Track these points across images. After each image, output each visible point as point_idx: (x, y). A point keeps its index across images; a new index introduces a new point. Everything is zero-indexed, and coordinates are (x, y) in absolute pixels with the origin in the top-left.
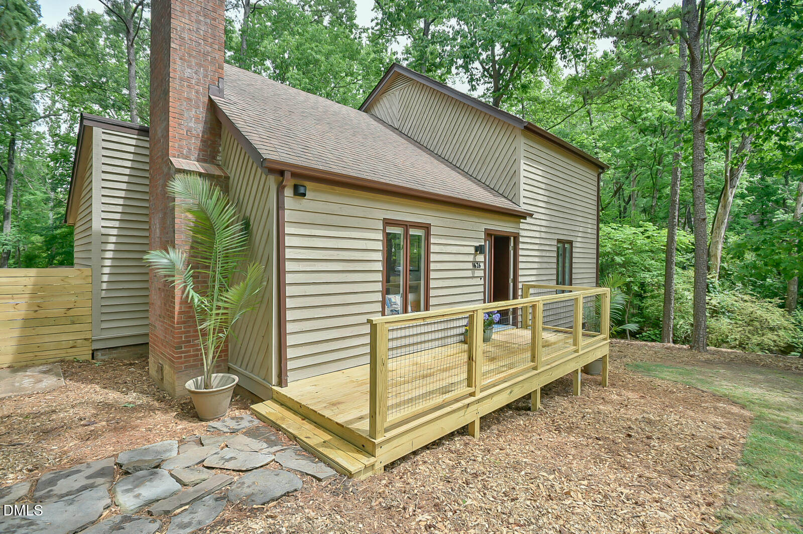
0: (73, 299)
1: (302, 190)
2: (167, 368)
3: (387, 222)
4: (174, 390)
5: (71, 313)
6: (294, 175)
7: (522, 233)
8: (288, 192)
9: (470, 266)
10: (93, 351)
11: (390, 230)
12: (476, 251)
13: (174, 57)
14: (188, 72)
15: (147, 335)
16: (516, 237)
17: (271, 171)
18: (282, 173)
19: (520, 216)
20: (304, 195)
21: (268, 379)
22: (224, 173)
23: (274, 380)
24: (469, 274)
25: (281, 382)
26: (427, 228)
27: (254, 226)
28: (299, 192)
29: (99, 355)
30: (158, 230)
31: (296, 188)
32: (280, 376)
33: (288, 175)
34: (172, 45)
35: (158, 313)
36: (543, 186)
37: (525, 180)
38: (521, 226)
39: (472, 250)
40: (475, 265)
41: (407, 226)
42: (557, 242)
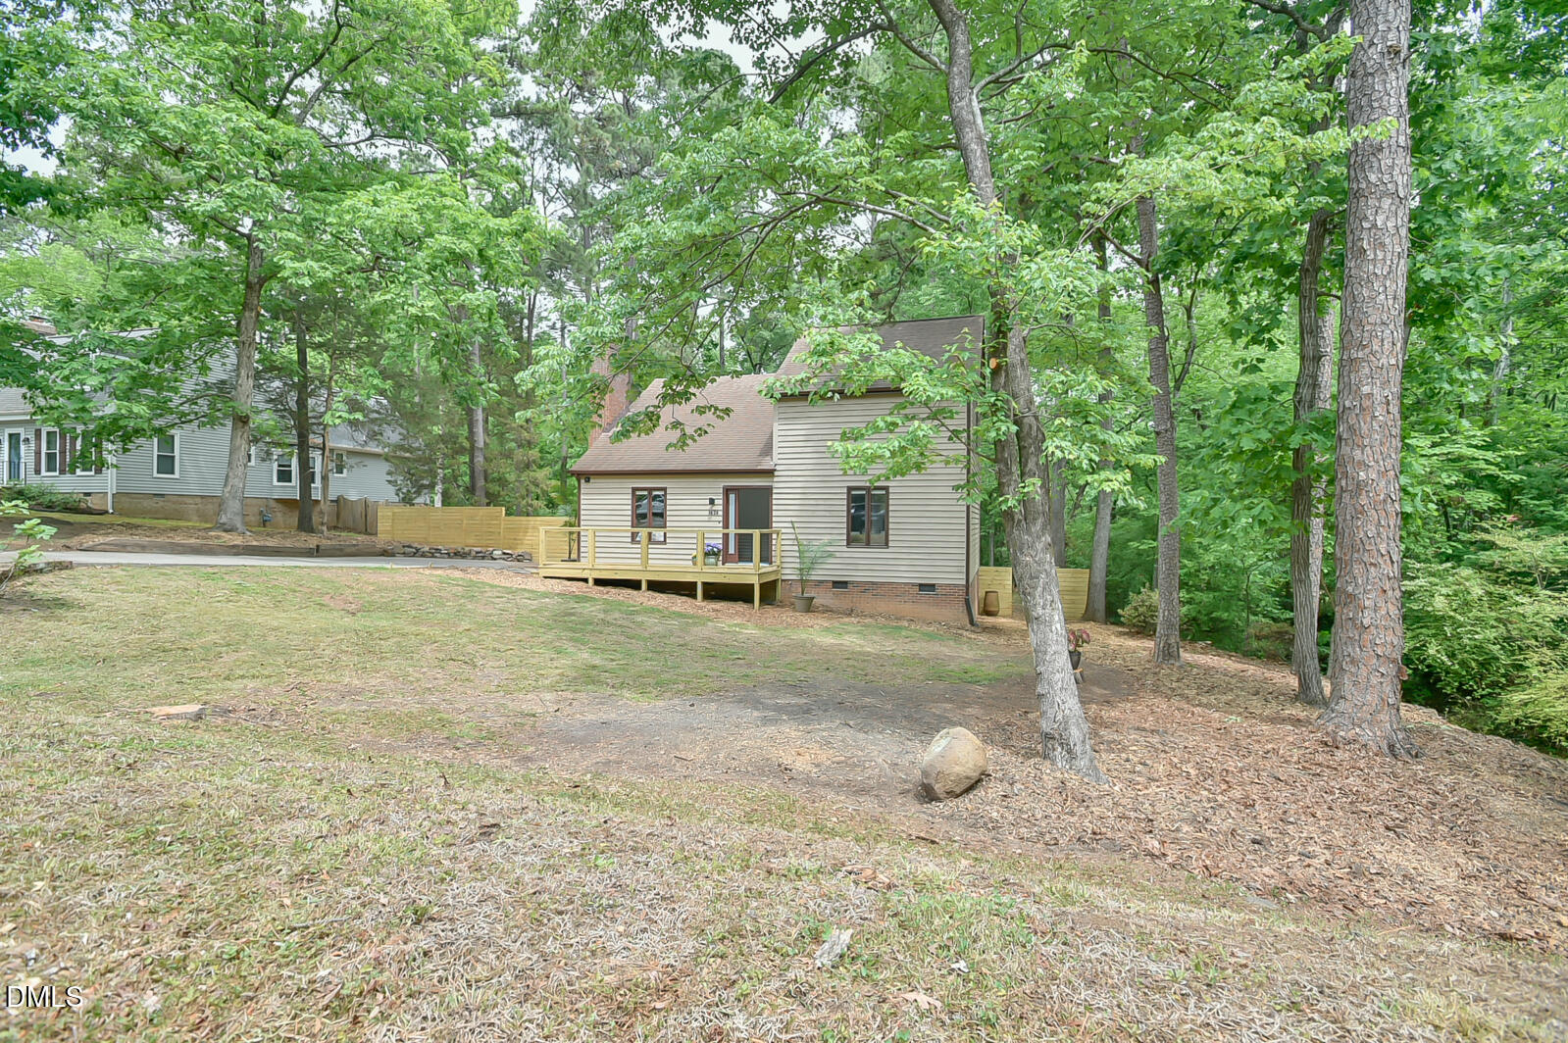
3: (634, 490)
7: (775, 485)
8: (583, 481)
9: (707, 513)
11: (638, 493)
16: (771, 489)
17: (575, 474)
18: (578, 475)
19: (770, 473)
20: (589, 482)
24: (706, 518)
26: (666, 490)
28: (586, 480)
36: (815, 438)
37: (781, 439)
38: (776, 479)
39: (708, 502)
40: (712, 513)
41: (650, 490)
42: (850, 489)
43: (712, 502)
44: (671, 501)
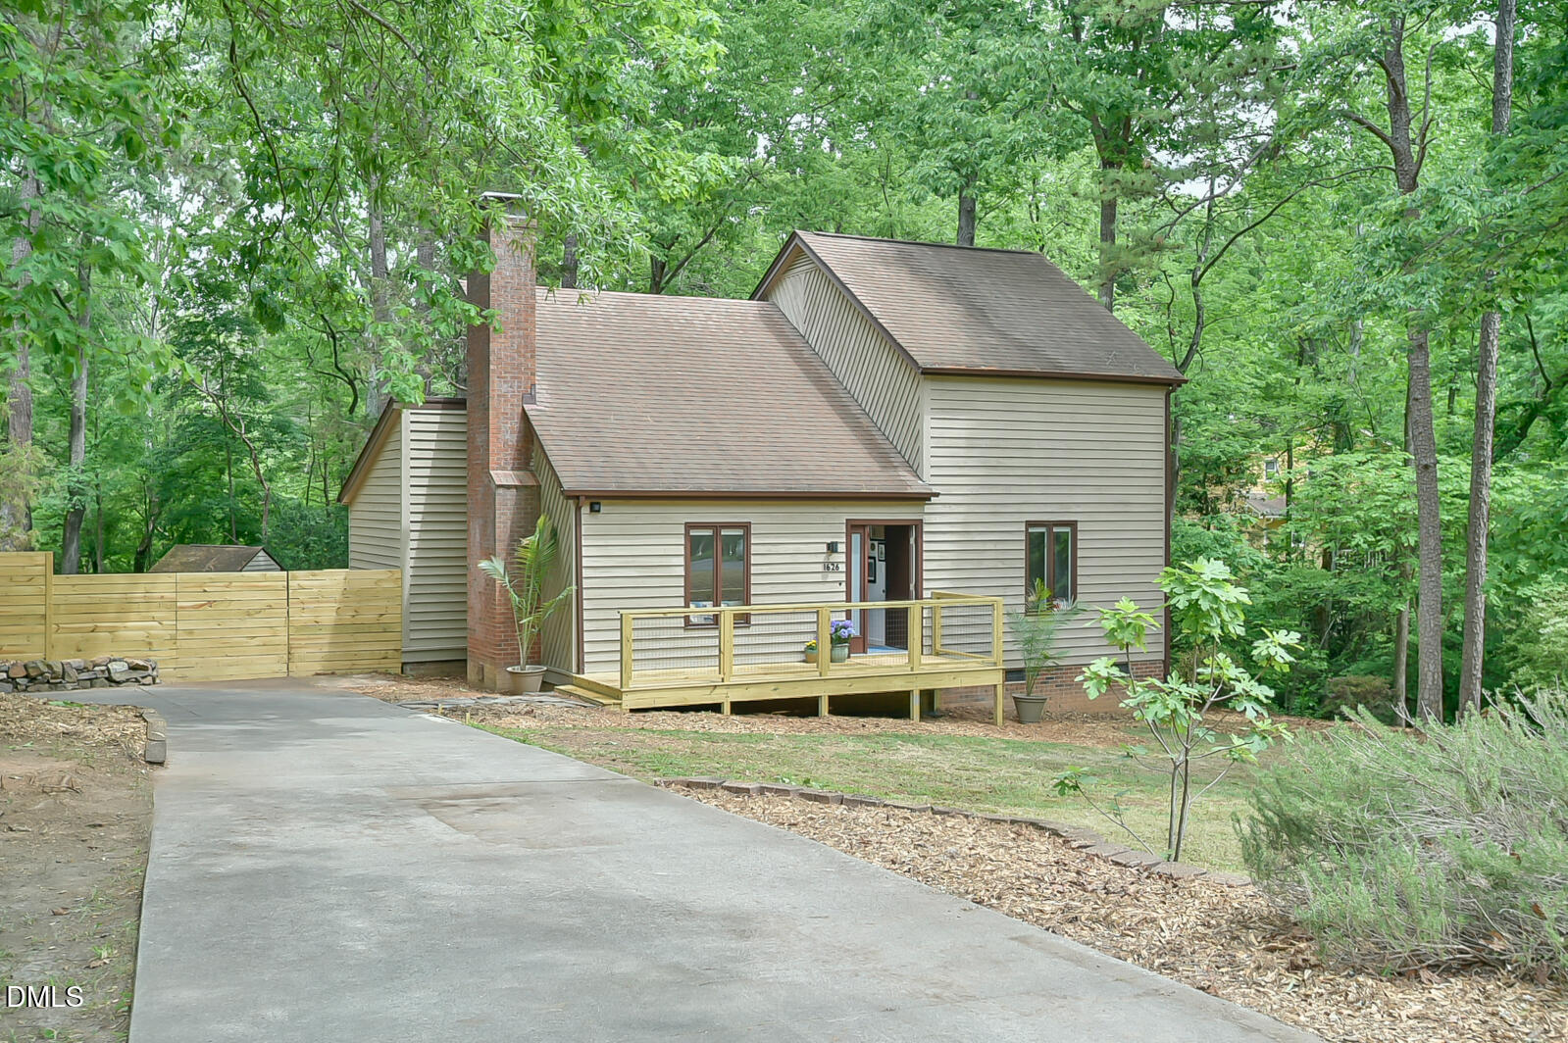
0: (385, 603)
1: (596, 507)
2: (487, 667)
3: (689, 526)
4: (495, 683)
5: (384, 619)
6: (587, 497)
7: (927, 519)
8: (586, 510)
9: (820, 568)
10: (404, 664)
11: (693, 533)
12: (828, 549)
13: (493, 377)
14: (505, 388)
15: (464, 650)
16: (919, 524)
17: (568, 497)
18: (578, 497)
19: (923, 498)
20: (599, 511)
21: (569, 669)
22: (537, 481)
23: (574, 669)
24: (818, 578)
25: (580, 670)
26: (746, 527)
27: (560, 535)
28: (594, 509)
29: (407, 668)
30: (478, 535)
31: (592, 506)
32: (578, 666)
33: (582, 499)
34: (491, 367)
35: (477, 616)
36: (983, 443)
37: (934, 443)
38: (928, 508)
39: (824, 548)
40: (829, 567)
41: (716, 527)
42: (1029, 524)
43: (832, 548)
44: (758, 545)
